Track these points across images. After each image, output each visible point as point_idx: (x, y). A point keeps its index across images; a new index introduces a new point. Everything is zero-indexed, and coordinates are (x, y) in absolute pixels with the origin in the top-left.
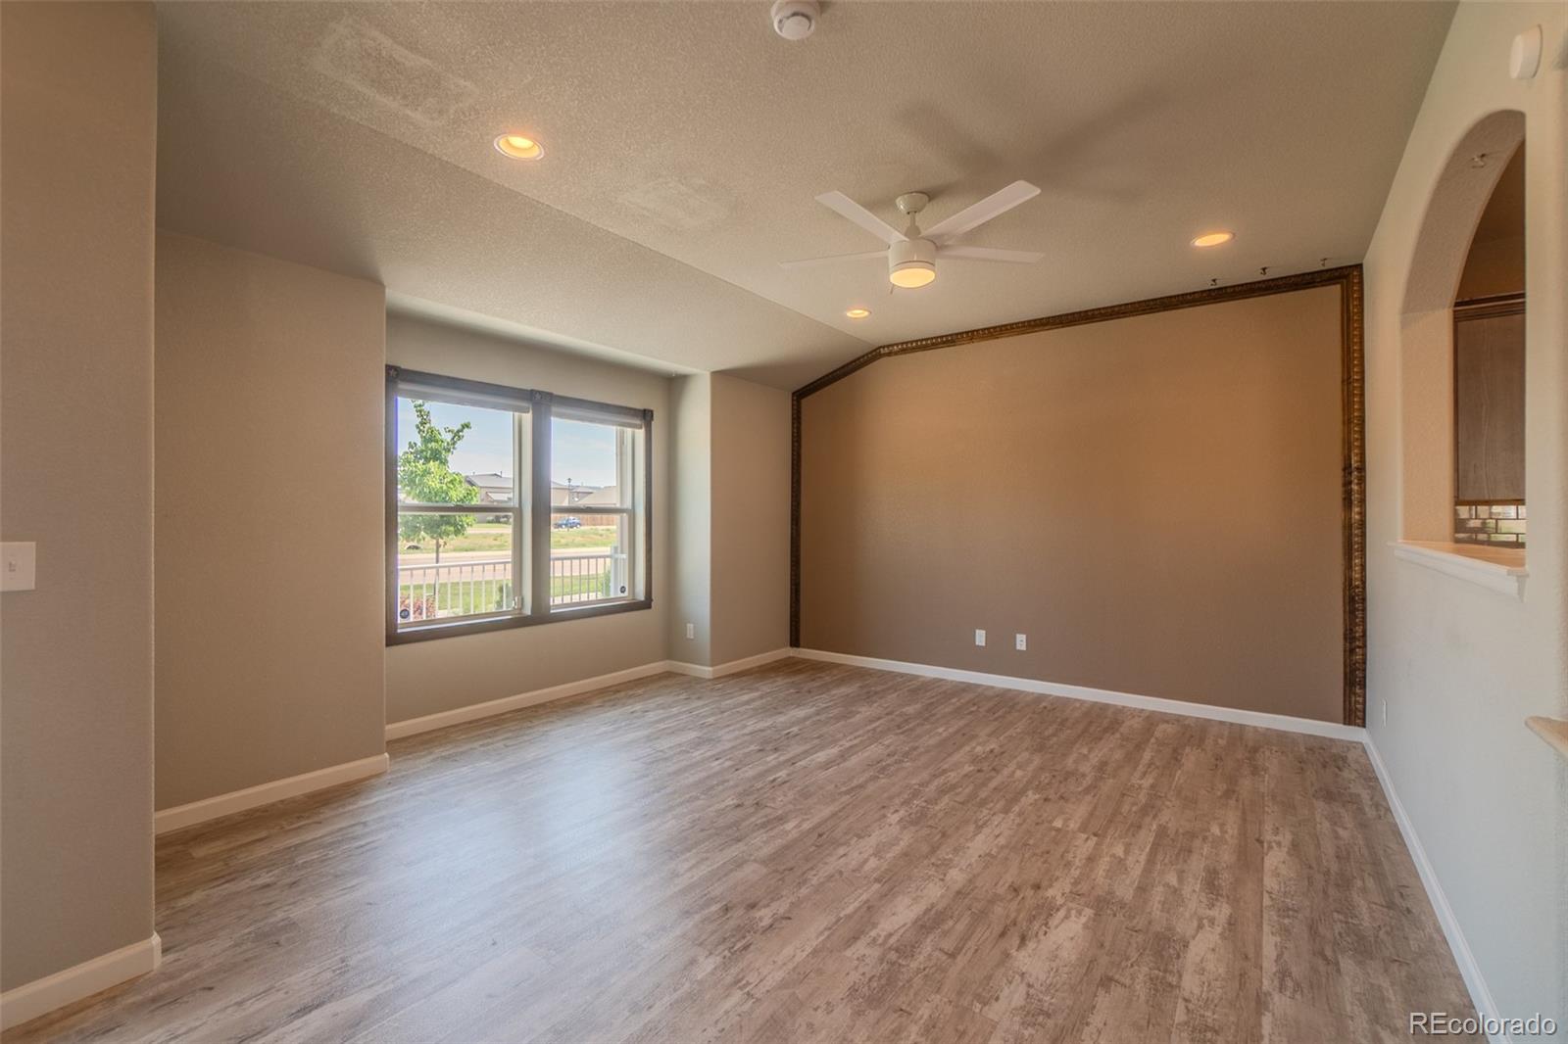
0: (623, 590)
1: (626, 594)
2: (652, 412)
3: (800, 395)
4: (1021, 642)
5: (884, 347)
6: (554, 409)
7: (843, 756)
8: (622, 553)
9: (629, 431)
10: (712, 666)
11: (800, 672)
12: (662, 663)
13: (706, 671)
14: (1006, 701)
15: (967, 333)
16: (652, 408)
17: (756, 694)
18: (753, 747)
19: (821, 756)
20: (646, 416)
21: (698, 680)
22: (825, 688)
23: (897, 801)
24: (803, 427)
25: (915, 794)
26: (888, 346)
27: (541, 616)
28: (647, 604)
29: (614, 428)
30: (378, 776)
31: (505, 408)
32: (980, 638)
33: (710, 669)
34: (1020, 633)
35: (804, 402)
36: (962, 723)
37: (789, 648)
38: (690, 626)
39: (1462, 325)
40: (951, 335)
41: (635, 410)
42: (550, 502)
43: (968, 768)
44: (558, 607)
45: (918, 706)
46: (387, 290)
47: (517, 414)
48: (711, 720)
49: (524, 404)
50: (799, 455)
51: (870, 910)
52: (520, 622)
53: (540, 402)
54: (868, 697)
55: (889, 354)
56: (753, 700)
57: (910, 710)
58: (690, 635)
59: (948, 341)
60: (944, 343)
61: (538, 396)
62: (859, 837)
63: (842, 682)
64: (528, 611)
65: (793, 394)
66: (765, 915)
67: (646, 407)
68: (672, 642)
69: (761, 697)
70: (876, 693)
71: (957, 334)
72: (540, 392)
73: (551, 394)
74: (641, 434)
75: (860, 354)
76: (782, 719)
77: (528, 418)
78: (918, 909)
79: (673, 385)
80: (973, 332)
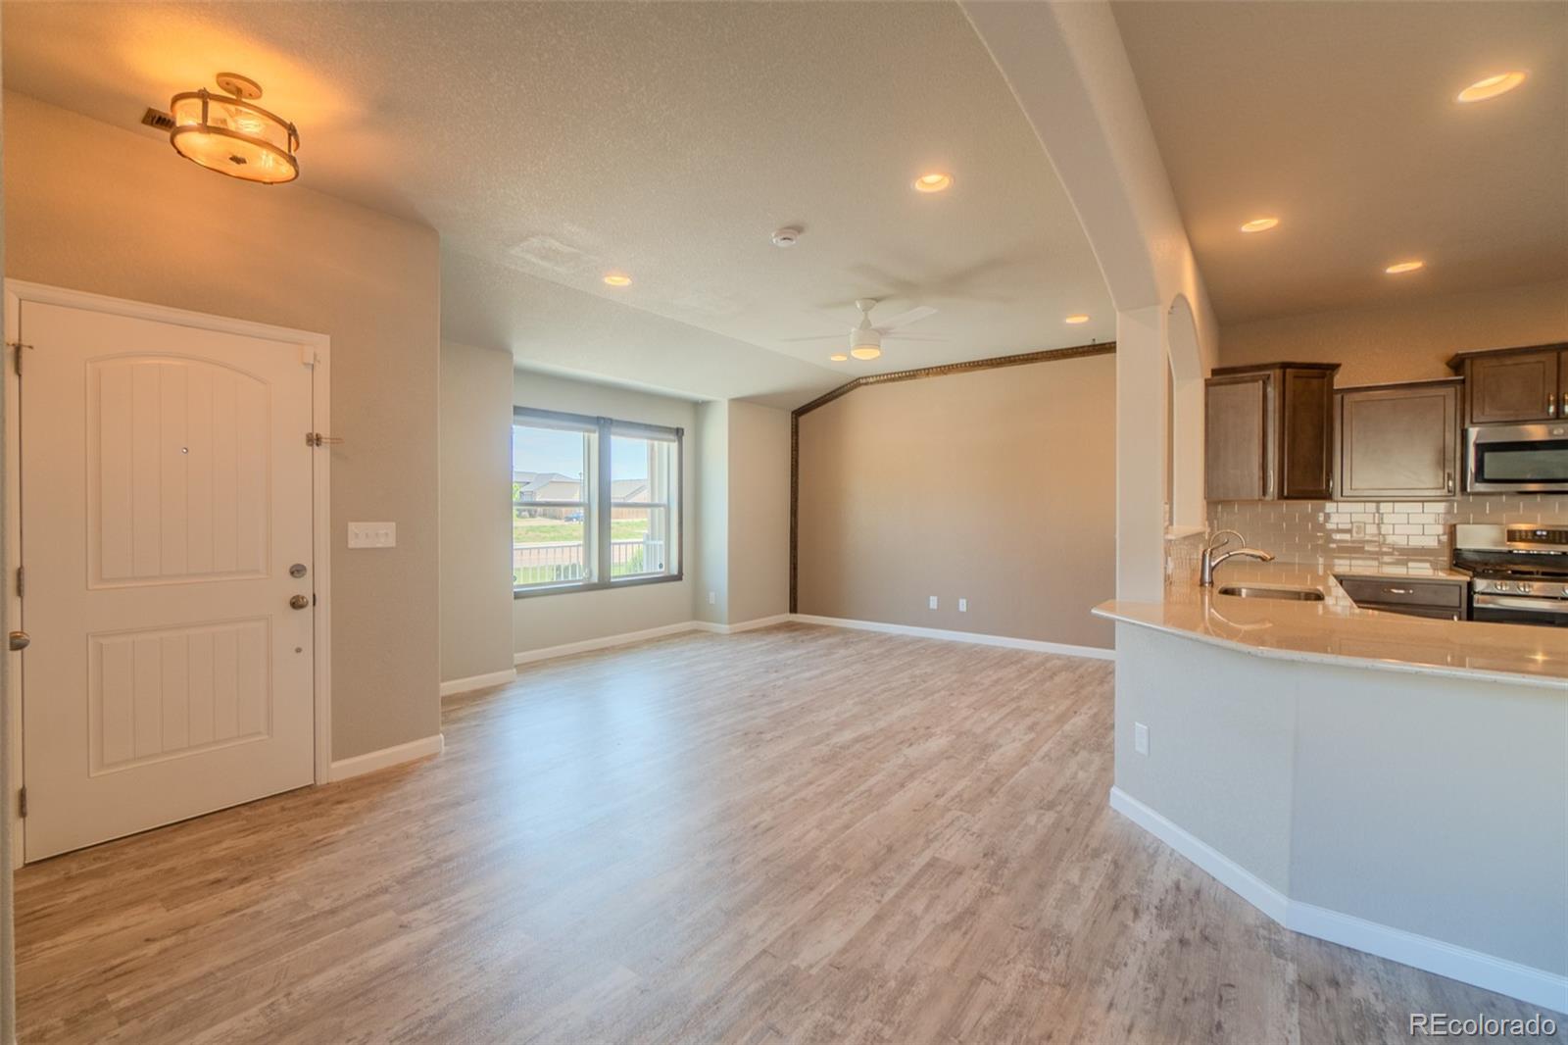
0: (661, 566)
1: (663, 569)
2: (683, 430)
3: (798, 413)
4: (963, 605)
5: (862, 378)
6: (613, 430)
7: (822, 675)
8: (659, 539)
9: (665, 444)
10: (730, 623)
11: (796, 630)
12: (689, 623)
13: (724, 628)
14: (948, 648)
15: (924, 369)
16: (683, 427)
17: (763, 643)
18: (762, 670)
19: (808, 675)
20: (679, 432)
21: (718, 635)
22: (815, 639)
23: (854, 694)
24: (800, 438)
25: (867, 692)
26: (866, 378)
27: (604, 584)
28: (679, 577)
29: (646, 441)
30: (511, 682)
31: (579, 429)
32: (933, 602)
33: (727, 626)
34: (963, 598)
35: (802, 419)
36: (910, 659)
37: (789, 614)
38: (712, 595)
39: (1211, 389)
40: (913, 371)
41: (670, 428)
42: (610, 498)
43: (906, 681)
44: (616, 577)
45: (882, 650)
46: (514, 358)
47: (586, 434)
48: (730, 656)
49: (592, 427)
50: (797, 462)
51: (828, 735)
52: (590, 587)
53: (603, 424)
54: (846, 644)
55: (866, 384)
56: (761, 646)
57: (876, 652)
58: (712, 601)
59: (910, 375)
60: (907, 376)
61: (602, 422)
62: (827, 709)
63: (828, 635)
64: (595, 579)
65: (793, 413)
66: (769, 736)
67: (679, 426)
68: (698, 609)
69: (767, 645)
70: (852, 642)
71: (917, 370)
72: (604, 418)
73: (611, 420)
74: (674, 446)
75: (844, 383)
76: (781, 656)
77: (595, 437)
78: (854, 735)
79: (698, 408)
80: (928, 369)
